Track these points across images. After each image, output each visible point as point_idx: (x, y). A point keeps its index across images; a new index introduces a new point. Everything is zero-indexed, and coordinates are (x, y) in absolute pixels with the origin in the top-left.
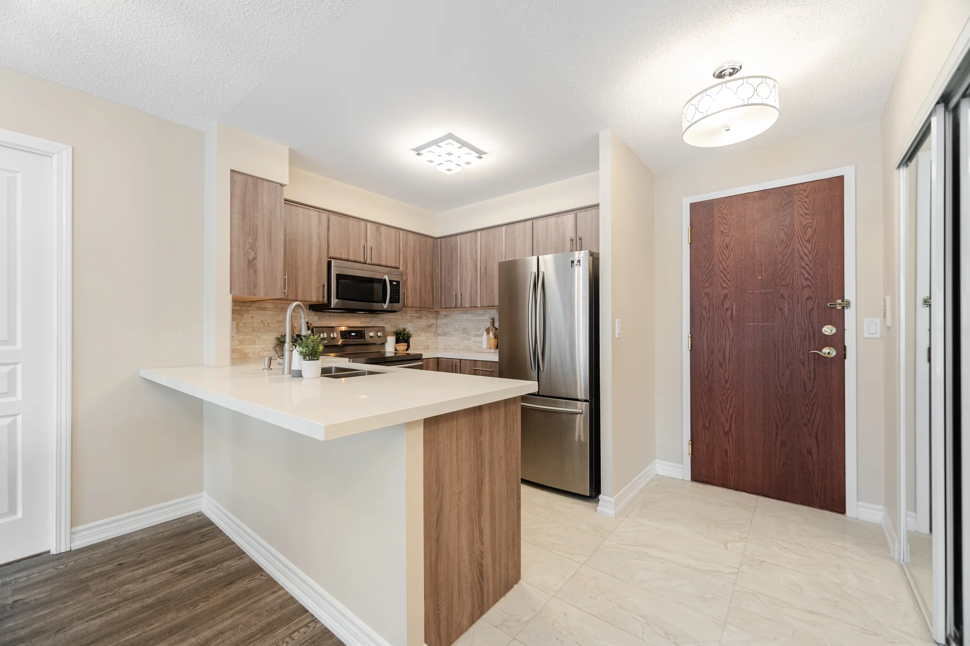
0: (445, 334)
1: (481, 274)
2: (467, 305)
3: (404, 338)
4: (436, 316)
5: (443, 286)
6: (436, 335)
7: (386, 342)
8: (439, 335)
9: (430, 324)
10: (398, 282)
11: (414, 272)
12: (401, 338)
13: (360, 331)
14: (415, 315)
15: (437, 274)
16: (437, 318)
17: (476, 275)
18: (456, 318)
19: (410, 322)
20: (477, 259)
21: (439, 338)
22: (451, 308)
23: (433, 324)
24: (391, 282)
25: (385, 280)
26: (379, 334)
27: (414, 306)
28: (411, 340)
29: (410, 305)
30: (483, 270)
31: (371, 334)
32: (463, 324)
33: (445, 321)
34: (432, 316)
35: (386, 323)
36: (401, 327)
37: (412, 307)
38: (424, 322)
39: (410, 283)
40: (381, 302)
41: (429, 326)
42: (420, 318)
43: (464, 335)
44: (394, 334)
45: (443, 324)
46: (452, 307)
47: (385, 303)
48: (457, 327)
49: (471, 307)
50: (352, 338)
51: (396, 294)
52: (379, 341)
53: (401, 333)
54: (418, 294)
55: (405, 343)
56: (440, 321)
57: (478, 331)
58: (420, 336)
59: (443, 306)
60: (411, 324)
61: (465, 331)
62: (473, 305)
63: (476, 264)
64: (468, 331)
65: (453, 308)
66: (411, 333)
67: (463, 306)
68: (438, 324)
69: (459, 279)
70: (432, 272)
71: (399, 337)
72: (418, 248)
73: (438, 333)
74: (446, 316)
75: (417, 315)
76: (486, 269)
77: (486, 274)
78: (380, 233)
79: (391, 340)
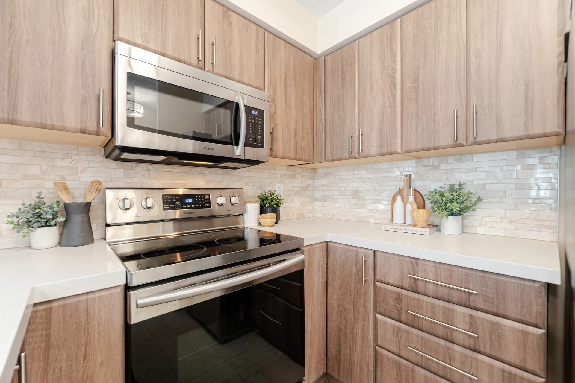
0: (325, 199)
1: (405, 92)
2: (374, 151)
3: (272, 206)
4: (312, 175)
5: (328, 127)
6: (312, 200)
7: (245, 212)
8: (317, 200)
9: (305, 186)
10: (261, 112)
11: (286, 102)
12: (267, 205)
13: (201, 195)
14: (286, 173)
15: (318, 110)
16: (313, 178)
17: (394, 97)
18: (342, 177)
19: (280, 183)
20: (394, 69)
21: (317, 204)
22: (341, 159)
23: (309, 185)
24: (249, 109)
25: (237, 105)
26: (233, 200)
27: (287, 155)
28: (282, 209)
29: (280, 153)
30: (408, 84)
31: (220, 200)
32: (353, 184)
33: (324, 181)
34: (308, 174)
35: (247, 184)
36: (268, 190)
37: (283, 158)
38: (297, 183)
39: (280, 118)
40: (230, 143)
41: (305, 188)
42: (293, 177)
43: (355, 201)
44: (258, 199)
45: (323, 185)
46: (344, 157)
47: (237, 144)
48: (343, 189)
49: (381, 155)
50: (187, 208)
51: (257, 132)
52: (234, 211)
53: (267, 199)
54: (293, 138)
55: (274, 213)
56: (318, 182)
57: (379, 195)
58: (293, 201)
59: (329, 157)
60: (282, 185)
61: (356, 194)
62: (385, 151)
63: (393, 78)
64: (361, 194)
65: (345, 159)
66: (281, 198)
67: (365, 153)
68: (316, 185)
69: (357, 110)
70: (312, 107)
71: (265, 204)
72: (292, 65)
73: (316, 197)
74: (326, 174)
75: (289, 173)
76: (416, 80)
77: (417, 89)
78: (230, 23)
79: (253, 209)
